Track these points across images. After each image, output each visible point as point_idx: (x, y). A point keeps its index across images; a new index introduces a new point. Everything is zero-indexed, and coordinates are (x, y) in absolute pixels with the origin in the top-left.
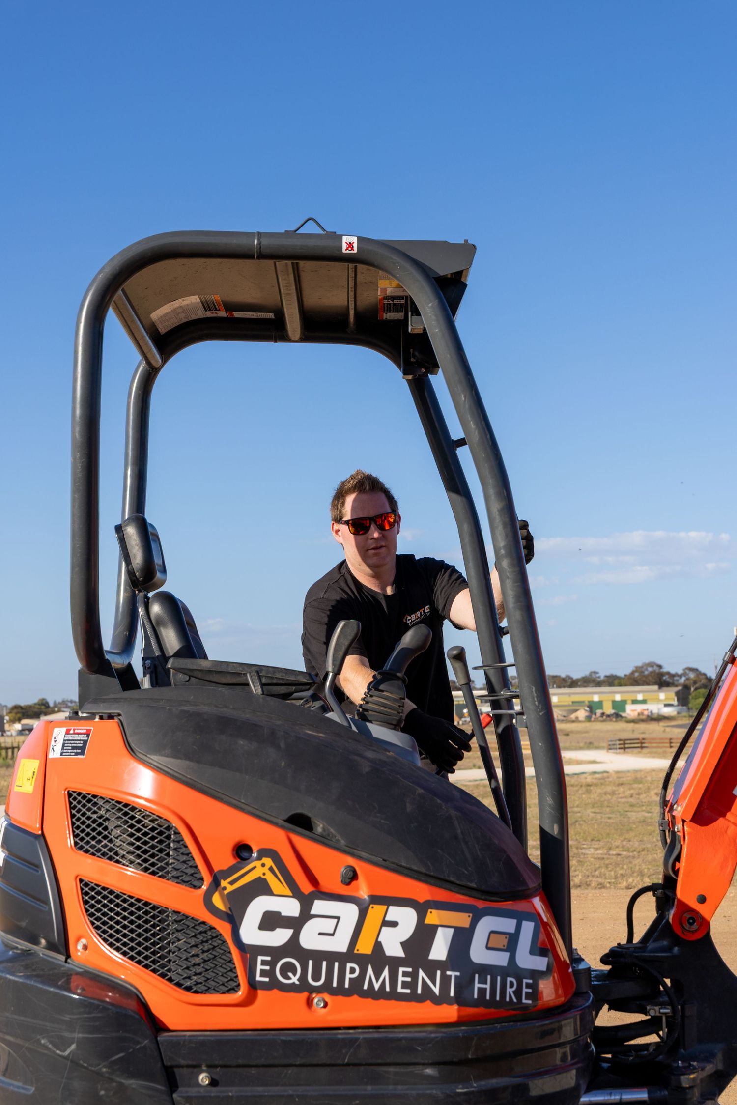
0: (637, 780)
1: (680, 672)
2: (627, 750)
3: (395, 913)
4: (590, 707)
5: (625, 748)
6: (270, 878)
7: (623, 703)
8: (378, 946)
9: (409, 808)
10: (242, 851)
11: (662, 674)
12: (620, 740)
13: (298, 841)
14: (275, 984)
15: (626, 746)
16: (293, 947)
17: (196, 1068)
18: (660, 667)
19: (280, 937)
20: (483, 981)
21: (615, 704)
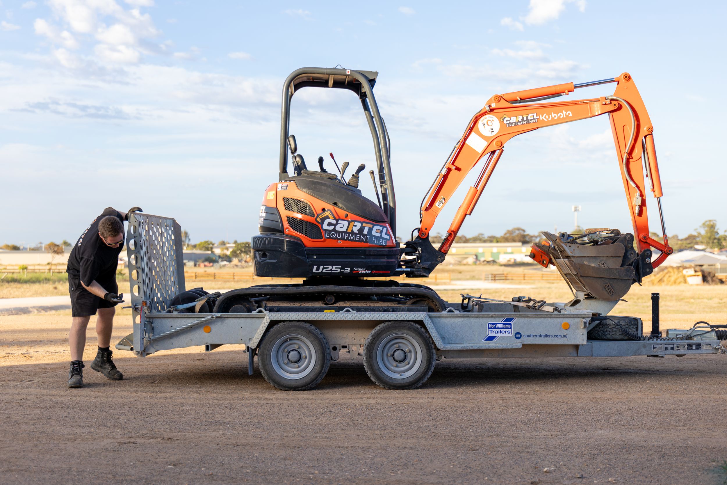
0: (496, 292)
1: (536, 234)
2: (496, 281)
3: (356, 224)
4: (476, 256)
5: (495, 280)
6: (329, 215)
7: (498, 253)
8: (352, 230)
9: (360, 202)
10: (324, 210)
11: (524, 236)
12: (492, 275)
13: (336, 208)
14: (330, 238)
15: (497, 278)
16: (334, 230)
17: (313, 255)
18: (524, 231)
19: (331, 228)
20: (375, 239)
21: (492, 254)
